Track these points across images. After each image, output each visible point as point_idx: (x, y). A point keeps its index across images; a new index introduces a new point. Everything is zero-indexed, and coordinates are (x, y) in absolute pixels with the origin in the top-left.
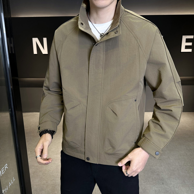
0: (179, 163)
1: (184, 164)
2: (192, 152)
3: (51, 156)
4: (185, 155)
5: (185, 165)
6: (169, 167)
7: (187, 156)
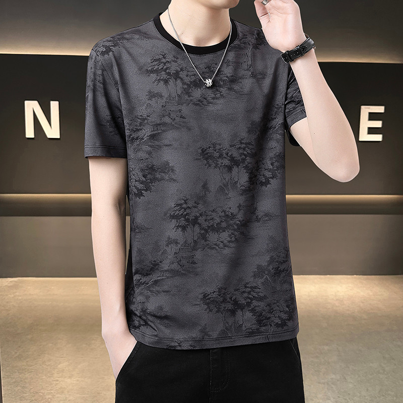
0: (367, 390)
1: (379, 392)
2: (395, 365)
3: (57, 380)
4: (381, 371)
5: (383, 396)
6: (346, 399)
7: (385, 373)
